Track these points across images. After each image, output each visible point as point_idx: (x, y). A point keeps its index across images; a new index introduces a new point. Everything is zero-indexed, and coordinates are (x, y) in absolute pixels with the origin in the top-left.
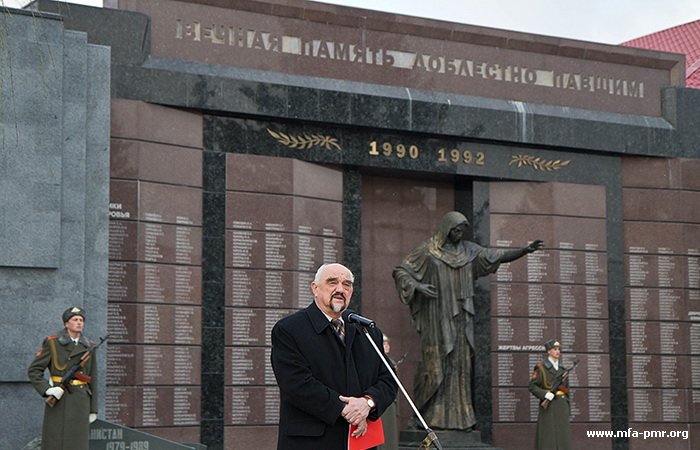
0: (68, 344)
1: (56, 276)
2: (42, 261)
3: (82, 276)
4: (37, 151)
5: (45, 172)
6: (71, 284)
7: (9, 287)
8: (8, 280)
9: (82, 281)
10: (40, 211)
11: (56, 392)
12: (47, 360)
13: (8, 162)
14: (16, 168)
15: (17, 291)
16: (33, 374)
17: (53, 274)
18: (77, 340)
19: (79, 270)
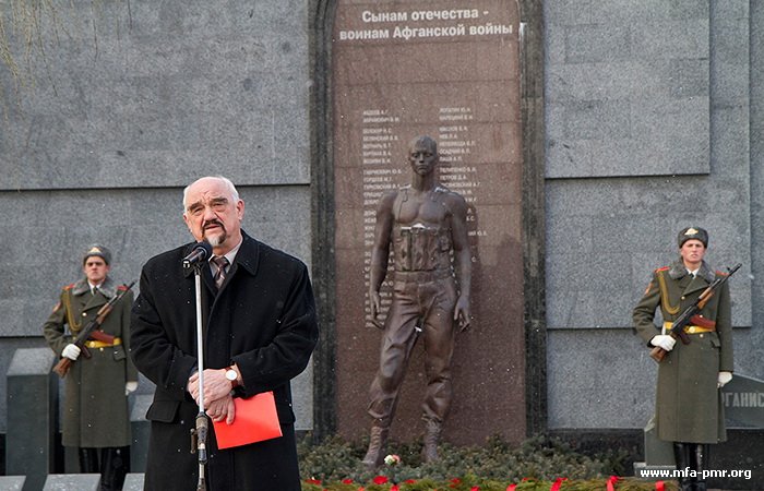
0: (683, 278)
1: (708, 185)
2: (685, 165)
3: (747, 181)
4: (674, 16)
5: (686, 43)
6: (731, 194)
7: (642, 204)
8: (640, 195)
9: (748, 189)
10: (679, 97)
11: (664, 341)
12: (656, 299)
13: (633, 35)
14: (644, 43)
15: (653, 208)
16: (637, 317)
17: (704, 182)
18: (695, 273)
19: (742, 174)
